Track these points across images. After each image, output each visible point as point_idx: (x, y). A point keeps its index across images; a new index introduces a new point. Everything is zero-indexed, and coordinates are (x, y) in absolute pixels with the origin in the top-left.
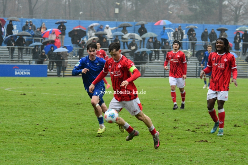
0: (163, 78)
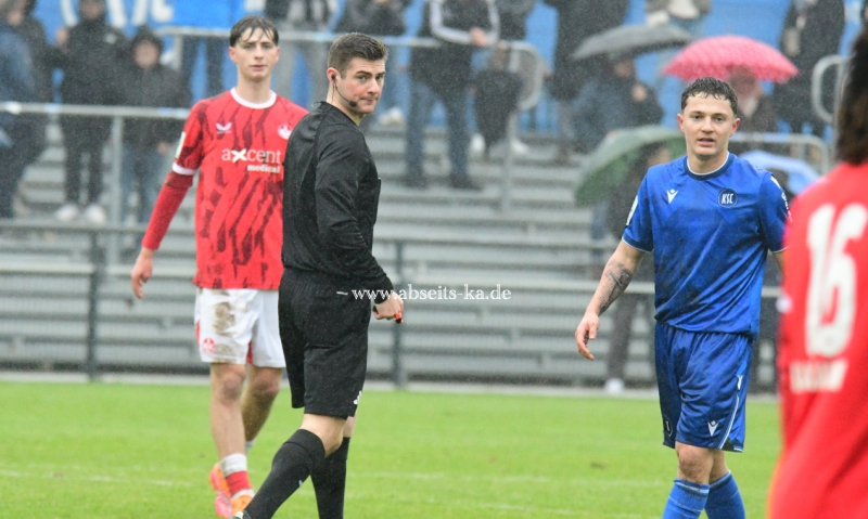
0: (79, 379)
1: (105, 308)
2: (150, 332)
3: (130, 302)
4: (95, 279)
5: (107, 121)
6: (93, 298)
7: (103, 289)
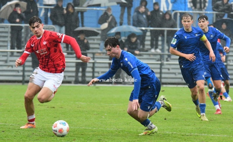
1: (163, 71)
2: (173, 76)
3: (169, 69)
4: (161, 65)
5: (163, 31)
6: (161, 69)
7: (163, 67)
